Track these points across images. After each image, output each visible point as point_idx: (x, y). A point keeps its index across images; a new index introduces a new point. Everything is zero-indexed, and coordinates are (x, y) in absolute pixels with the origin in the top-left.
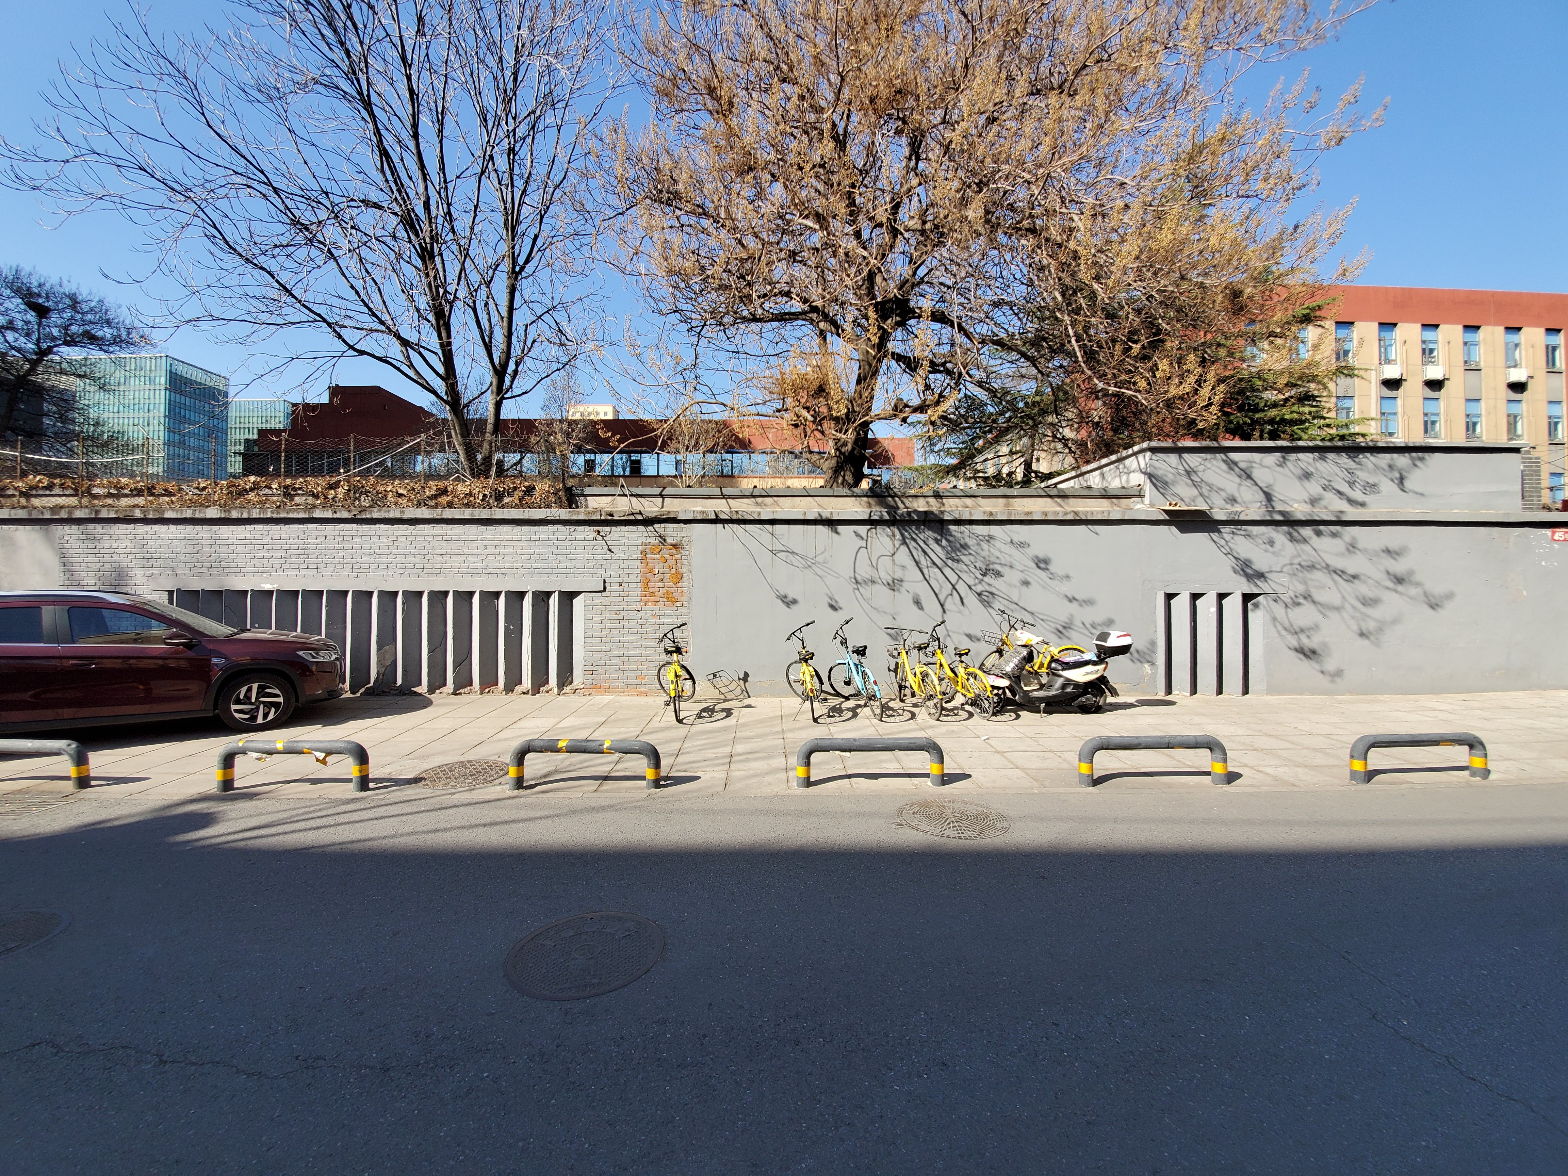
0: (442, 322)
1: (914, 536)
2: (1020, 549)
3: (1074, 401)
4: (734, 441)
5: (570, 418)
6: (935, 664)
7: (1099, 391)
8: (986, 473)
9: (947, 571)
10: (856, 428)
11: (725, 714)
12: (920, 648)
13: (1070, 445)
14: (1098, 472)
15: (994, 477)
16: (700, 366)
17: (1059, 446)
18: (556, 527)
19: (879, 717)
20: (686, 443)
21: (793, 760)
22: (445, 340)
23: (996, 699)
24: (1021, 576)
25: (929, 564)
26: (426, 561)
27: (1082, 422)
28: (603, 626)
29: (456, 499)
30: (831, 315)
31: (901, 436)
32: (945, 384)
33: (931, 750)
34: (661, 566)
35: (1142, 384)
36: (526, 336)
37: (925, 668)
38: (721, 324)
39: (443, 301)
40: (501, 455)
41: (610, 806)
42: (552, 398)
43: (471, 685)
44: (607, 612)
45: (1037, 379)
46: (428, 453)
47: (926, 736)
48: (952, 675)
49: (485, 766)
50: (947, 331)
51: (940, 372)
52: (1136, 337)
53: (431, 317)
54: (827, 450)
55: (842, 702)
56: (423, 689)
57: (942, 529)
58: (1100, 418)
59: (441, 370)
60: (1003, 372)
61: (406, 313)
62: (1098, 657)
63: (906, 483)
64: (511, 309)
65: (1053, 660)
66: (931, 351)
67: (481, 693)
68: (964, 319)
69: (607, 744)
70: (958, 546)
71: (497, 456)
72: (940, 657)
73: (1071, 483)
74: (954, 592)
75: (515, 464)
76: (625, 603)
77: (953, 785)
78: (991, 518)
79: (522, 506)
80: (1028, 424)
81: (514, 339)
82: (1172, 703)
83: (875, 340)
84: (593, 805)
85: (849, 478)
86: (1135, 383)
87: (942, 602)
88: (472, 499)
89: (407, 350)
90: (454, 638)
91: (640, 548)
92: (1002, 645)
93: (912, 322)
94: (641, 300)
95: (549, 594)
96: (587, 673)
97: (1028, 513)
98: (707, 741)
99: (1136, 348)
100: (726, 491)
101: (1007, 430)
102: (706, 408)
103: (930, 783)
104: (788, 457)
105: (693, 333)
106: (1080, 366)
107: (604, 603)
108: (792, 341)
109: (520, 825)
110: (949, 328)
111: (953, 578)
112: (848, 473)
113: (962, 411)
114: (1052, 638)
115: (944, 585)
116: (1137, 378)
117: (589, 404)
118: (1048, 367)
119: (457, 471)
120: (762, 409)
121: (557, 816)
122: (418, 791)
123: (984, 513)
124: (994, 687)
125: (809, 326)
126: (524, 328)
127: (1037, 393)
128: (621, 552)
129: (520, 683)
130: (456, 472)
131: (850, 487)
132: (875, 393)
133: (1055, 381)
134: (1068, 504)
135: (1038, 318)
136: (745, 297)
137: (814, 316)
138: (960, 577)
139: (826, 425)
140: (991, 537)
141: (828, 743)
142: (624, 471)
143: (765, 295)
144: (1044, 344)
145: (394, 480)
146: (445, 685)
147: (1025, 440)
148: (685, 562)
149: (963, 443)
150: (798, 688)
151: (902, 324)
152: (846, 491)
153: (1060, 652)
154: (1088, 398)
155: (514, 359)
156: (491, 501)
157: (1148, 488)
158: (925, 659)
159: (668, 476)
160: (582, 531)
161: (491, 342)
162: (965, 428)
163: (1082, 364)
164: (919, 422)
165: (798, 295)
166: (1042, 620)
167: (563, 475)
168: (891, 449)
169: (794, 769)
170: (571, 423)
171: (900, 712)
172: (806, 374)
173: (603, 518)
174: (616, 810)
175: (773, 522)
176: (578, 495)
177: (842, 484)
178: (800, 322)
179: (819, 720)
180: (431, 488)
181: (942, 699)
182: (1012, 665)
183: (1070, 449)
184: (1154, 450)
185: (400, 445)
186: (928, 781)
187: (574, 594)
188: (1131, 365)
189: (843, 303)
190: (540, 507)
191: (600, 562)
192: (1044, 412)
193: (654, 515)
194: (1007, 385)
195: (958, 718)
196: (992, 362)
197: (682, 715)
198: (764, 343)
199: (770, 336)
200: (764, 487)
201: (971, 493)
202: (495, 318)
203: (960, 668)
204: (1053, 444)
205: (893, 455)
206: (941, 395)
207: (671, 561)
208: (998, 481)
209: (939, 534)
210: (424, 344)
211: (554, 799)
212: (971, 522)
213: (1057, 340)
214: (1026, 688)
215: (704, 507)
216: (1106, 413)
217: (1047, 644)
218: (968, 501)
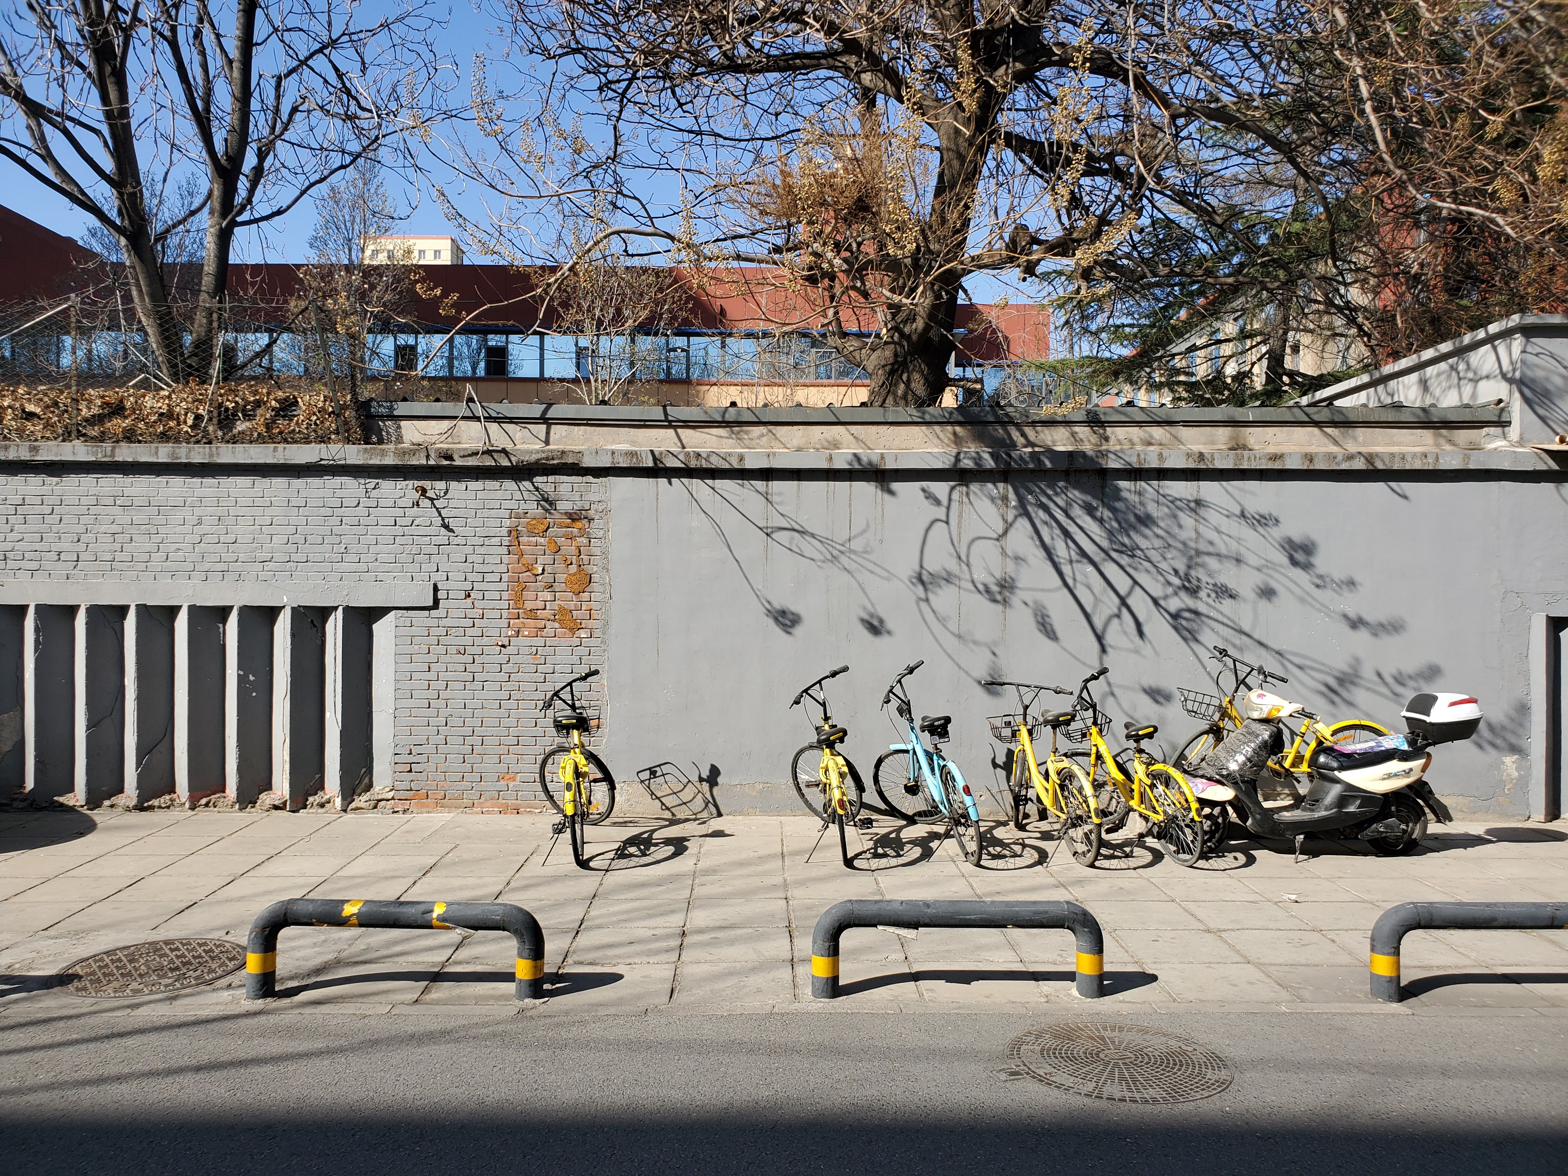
0: (108, 69)
1: (1044, 500)
2: (1260, 529)
3: (1372, 230)
4: (692, 311)
5: (366, 262)
6: (1088, 755)
7: (1421, 211)
8: (1192, 374)
9: (1110, 570)
10: (932, 284)
11: (671, 849)
12: (1056, 724)
13: (1360, 320)
14: (1414, 377)
15: (1208, 383)
16: (626, 159)
17: (1339, 322)
18: (338, 481)
19: (974, 859)
20: (597, 312)
21: (805, 944)
22: (115, 106)
23: (1207, 825)
24: (1258, 579)
25: (1075, 556)
26: (81, 547)
27: (1385, 275)
28: (432, 675)
29: (141, 425)
30: (885, 58)
31: (1023, 300)
32: (1112, 197)
33: (1078, 927)
34: (548, 559)
35: (1507, 196)
36: (278, 97)
37: (1066, 763)
38: (667, 76)
39: (111, 28)
40: (230, 336)
41: (444, 1033)
42: (331, 223)
43: (172, 790)
44: (441, 649)
45: (1295, 188)
46: (85, 332)
47: (1069, 898)
48: (1120, 777)
49: (200, 950)
50: (1116, 91)
51: (1102, 173)
52: (1498, 102)
53: (86, 58)
54: (873, 328)
55: (901, 828)
56: (77, 797)
57: (1103, 487)
58: (1422, 265)
59: (108, 164)
60: (1228, 173)
61: (38, 51)
62: (1412, 743)
63: (1031, 395)
64: (247, 44)
65: (1321, 748)
66: (1085, 131)
67: (192, 808)
68: (1150, 67)
69: (439, 910)
70: (1132, 518)
71: (222, 338)
72: (1097, 741)
73: (1360, 398)
74: (1125, 612)
75: (258, 355)
76: (476, 631)
77: (1120, 996)
78: (1202, 466)
79: (272, 439)
80: (1276, 279)
81: (255, 104)
82: (1558, 837)
83: (971, 105)
84: (411, 1029)
85: (919, 387)
86: (1493, 196)
87: (1099, 632)
88: (172, 424)
89: (39, 125)
90: (139, 698)
91: (507, 523)
92: (1222, 718)
93: (1048, 72)
94: (508, 28)
95: (324, 612)
96: (400, 768)
97: (1275, 457)
98: (637, 904)
99: (1496, 122)
100: (675, 412)
101: (1235, 290)
102: (637, 244)
103: (1075, 992)
104: (797, 345)
105: (611, 94)
106: (1382, 159)
107: (434, 631)
108: (808, 110)
109: (267, 1069)
110: (1121, 86)
111: (1122, 583)
112: (916, 376)
113: (1147, 252)
114: (1318, 705)
115: (1105, 599)
116: (1498, 183)
117: (405, 235)
118: (1319, 164)
119: (144, 368)
120: (744, 246)
121: (341, 1050)
122: (65, 1000)
123: (1189, 455)
124: (1203, 802)
125: (841, 81)
126: (273, 82)
127: (1296, 215)
128: (468, 531)
129: (268, 787)
130: (141, 371)
131: (921, 404)
132: (971, 214)
133: (1333, 193)
134: (1355, 439)
135: (1301, 64)
136: (714, 22)
137: (851, 60)
138: (1136, 582)
139: (872, 279)
140: (1198, 502)
141: (874, 909)
142: (474, 369)
143: (753, 19)
144: (1312, 116)
145: (18, 384)
146: (121, 791)
147: (1270, 309)
148: (597, 551)
149: (1147, 317)
150: (816, 798)
151: (1025, 77)
152: (912, 413)
153: (1334, 733)
154: (1398, 226)
155: (254, 145)
156: (211, 429)
157: (1517, 409)
158: (1065, 745)
159: (562, 380)
160: (389, 488)
161: (208, 110)
162: (1151, 286)
163: (1386, 157)
164: (1060, 273)
165: (816, 19)
166: (1300, 667)
167: (353, 377)
168: (1002, 327)
169: (807, 960)
170: (371, 272)
171: (1017, 849)
172: (834, 175)
173: (432, 462)
174: (457, 1041)
175: (768, 474)
176: (382, 417)
177: (905, 397)
178: (823, 73)
179: (856, 863)
180: (90, 401)
181: (1100, 825)
182: (1241, 758)
183: (1360, 327)
184: (1529, 332)
185: (28, 314)
186: (1072, 988)
187: (377, 613)
188: (1486, 158)
189: (908, 35)
190: (307, 441)
191: (427, 549)
192: (1310, 255)
193: (533, 458)
194: (1237, 200)
195: (1132, 862)
196: (1206, 154)
197: (588, 851)
198: (753, 115)
199: (764, 99)
200: (752, 404)
201: (1162, 415)
202: (215, 63)
203: (1136, 763)
204: (1326, 318)
205: (1006, 338)
206: (1103, 221)
207: (569, 549)
208: (1216, 390)
209: (1094, 497)
210: (74, 114)
211: (334, 1016)
212: (1163, 474)
213: (1339, 110)
214: (1267, 805)
215: (633, 443)
216: (1435, 256)
217: (1310, 716)
218: (1157, 432)
